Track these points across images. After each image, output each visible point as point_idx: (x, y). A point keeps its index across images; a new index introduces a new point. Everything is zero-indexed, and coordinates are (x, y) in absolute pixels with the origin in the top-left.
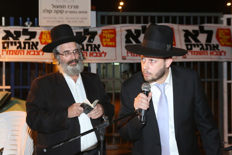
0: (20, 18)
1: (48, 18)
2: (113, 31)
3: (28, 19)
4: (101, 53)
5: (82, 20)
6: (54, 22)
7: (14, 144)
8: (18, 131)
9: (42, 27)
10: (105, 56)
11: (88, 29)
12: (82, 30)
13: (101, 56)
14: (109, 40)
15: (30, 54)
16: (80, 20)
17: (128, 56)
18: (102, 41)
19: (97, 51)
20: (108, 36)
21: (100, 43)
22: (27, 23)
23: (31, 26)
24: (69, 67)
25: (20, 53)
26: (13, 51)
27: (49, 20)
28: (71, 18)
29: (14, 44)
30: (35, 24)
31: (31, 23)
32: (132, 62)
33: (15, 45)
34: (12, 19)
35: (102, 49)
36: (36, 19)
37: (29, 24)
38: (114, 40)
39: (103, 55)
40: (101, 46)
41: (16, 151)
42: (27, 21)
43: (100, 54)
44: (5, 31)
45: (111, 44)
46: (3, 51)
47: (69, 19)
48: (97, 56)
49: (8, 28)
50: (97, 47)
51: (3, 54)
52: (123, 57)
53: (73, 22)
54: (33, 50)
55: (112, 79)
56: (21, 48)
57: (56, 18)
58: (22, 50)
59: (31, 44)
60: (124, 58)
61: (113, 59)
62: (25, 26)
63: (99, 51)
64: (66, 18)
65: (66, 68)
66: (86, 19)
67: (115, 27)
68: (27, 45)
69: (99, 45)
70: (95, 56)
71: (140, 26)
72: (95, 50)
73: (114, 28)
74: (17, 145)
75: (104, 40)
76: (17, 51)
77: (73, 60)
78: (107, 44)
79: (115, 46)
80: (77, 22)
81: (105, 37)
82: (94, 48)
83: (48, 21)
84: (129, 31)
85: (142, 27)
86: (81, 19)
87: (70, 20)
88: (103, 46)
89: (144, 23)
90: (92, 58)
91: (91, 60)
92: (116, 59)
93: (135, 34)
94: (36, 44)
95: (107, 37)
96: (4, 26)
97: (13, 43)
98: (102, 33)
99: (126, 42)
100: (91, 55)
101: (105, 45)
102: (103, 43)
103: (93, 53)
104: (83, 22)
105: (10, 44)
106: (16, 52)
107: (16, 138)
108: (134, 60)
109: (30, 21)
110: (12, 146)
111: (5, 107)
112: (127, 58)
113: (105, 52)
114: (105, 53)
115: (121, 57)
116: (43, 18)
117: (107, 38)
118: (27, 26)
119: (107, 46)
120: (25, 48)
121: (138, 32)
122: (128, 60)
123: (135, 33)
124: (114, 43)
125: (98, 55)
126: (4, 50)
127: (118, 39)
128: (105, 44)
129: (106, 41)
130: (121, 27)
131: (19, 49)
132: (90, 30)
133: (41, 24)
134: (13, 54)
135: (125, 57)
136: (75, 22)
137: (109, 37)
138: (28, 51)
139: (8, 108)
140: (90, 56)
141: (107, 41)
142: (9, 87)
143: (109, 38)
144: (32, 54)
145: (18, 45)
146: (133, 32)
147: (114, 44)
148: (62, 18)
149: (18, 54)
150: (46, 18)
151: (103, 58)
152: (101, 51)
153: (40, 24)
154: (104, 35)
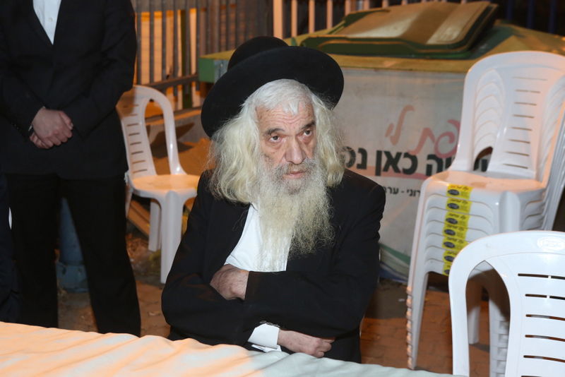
7: (519, 139)
8: (535, 105)
41: (525, 157)
74: (528, 143)
107: (527, 123)
110: (514, 142)
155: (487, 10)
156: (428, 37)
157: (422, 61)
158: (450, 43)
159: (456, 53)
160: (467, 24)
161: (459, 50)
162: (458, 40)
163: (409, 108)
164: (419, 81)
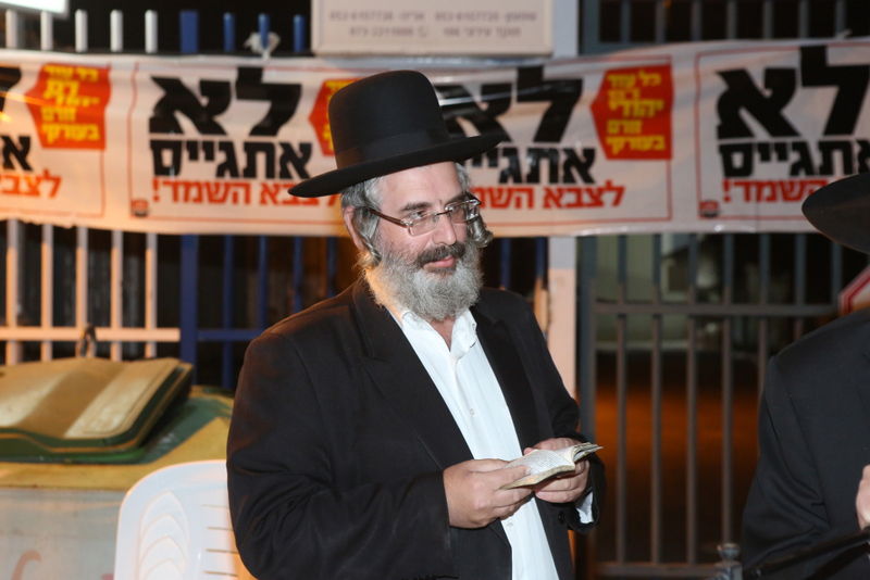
0: (227, 17)
1: (354, 16)
2: (657, 78)
3: (262, 19)
4: (601, 191)
5: (513, 24)
6: (379, 32)
9: (328, 56)
10: (617, 202)
11: (539, 70)
12: (511, 76)
13: (597, 202)
14: (637, 126)
15: (275, 202)
16: (502, 23)
17: (727, 199)
18: (602, 132)
19: (580, 183)
20: (632, 109)
21: (594, 142)
22: (255, 41)
23: (276, 53)
24: (424, 280)
25: (230, 198)
26: (198, 185)
27: (359, 23)
28: (459, 17)
29: (202, 155)
30: (295, 43)
31: (274, 39)
32: (748, 227)
33: (210, 157)
34: (189, 21)
35: (602, 170)
36: (297, 20)
37: (265, 43)
38: (660, 124)
39: (608, 197)
40: (600, 155)
42: (256, 29)
43: (595, 192)
44: (160, 81)
45: (646, 143)
46: (156, 185)
47: (451, 17)
48: (579, 204)
49: (171, 67)
50: (581, 163)
51: (156, 199)
52: (702, 205)
53: (471, 32)
54: (287, 182)
55: (647, 303)
56: (234, 174)
57: (389, 16)
58: (242, 180)
59: (279, 152)
60: (709, 211)
61: (656, 215)
62: (249, 52)
63: (588, 179)
64: (439, 16)
65: (411, 282)
66: (532, 17)
67: (669, 57)
68: (261, 158)
69: (590, 154)
70: (570, 206)
71: (791, 48)
72: (569, 178)
73: (663, 62)
75: (613, 126)
76: (217, 185)
77: (443, 248)
78: (627, 145)
79: (666, 154)
80: (488, 32)
81: (618, 114)
82: (567, 166)
83: (353, 31)
84: (736, 80)
85: (805, 51)
86: (509, 17)
87: (454, 24)
88: (610, 155)
89: (812, 34)
90: (556, 214)
91: (552, 224)
92: (669, 218)
93: (767, 93)
94: (300, 155)
95: (626, 112)
96: (152, 54)
97: (200, 146)
98: (606, 86)
99: (723, 132)
100: (551, 202)
101: (616, 149)
102: (610, 140)
103: (561, 191)
104: (516, 32)
105: (185, 155)
106: (213, 189)
108: (758, 218)
109: (273, 27)
111: (166, 435)
112: (725, 209)
113: (616, 183)
114: (620, 191)
115: (694, 209)
116: (335, 16)
117: (631, 117)
118: (258, 55)
119: (628, 154)
120: (251, 172)
121: (781, 82)
122: (726, 218)
123: (767, 84)
124: (660, 139)
125: (586, 198)
126: (162, 179)
127: (681, 120)
128: (617, 144)
129: (621, 133)
130: (699, 56)
131: (227, 178)
132: (550, 72)
133: (321, 43)
134: (199, 199)
135: (715, 204)
136: (480, 31)
137: (639, 112)
138: (265, 189)
139: (182, 439)
140: (547, 205)
141: (626, 130)
142: (172, 335)
143: (637, 118)
144: (286, 203)
145: (220, 157)
146: (759, 82)
147: (661, 146)
148: (420, 16)
149: (223, 200)
150: (345, 16)
151: (608, 210)
152: (600, 182)
153: (315, 45)
154: (613, 105)
155: (175, 374)
156: (68, 424)
157: (56, 468)
158: (107, 436)
159: (119, 453)
160: (139, 399)
161: (122, 448)
162: (122, 430)
163: (30, 556)
164: (48, 507)
